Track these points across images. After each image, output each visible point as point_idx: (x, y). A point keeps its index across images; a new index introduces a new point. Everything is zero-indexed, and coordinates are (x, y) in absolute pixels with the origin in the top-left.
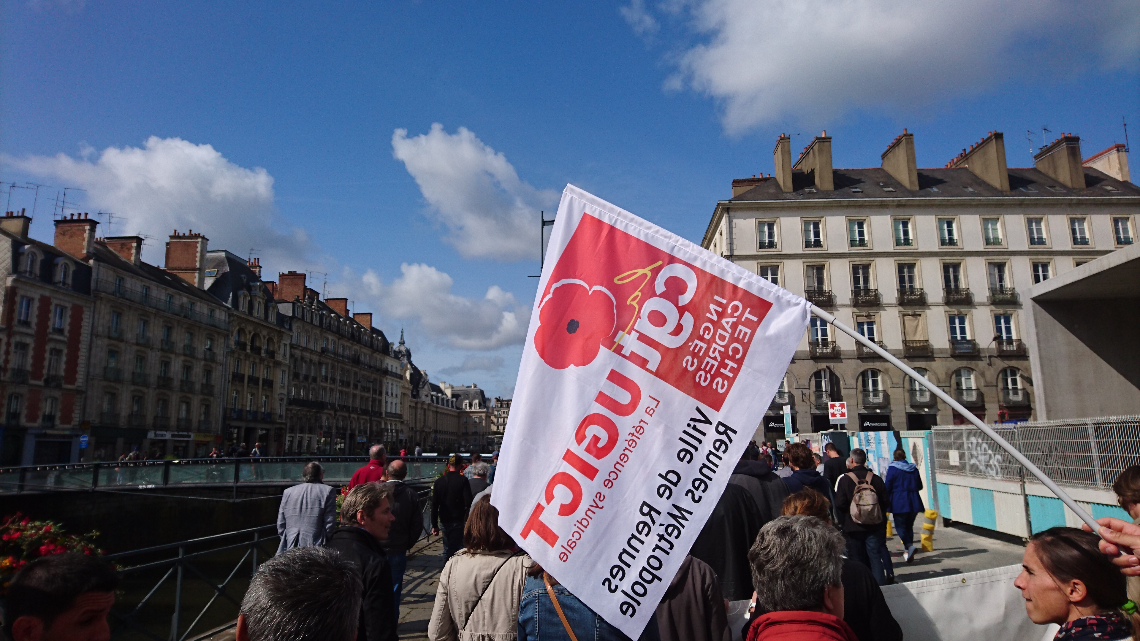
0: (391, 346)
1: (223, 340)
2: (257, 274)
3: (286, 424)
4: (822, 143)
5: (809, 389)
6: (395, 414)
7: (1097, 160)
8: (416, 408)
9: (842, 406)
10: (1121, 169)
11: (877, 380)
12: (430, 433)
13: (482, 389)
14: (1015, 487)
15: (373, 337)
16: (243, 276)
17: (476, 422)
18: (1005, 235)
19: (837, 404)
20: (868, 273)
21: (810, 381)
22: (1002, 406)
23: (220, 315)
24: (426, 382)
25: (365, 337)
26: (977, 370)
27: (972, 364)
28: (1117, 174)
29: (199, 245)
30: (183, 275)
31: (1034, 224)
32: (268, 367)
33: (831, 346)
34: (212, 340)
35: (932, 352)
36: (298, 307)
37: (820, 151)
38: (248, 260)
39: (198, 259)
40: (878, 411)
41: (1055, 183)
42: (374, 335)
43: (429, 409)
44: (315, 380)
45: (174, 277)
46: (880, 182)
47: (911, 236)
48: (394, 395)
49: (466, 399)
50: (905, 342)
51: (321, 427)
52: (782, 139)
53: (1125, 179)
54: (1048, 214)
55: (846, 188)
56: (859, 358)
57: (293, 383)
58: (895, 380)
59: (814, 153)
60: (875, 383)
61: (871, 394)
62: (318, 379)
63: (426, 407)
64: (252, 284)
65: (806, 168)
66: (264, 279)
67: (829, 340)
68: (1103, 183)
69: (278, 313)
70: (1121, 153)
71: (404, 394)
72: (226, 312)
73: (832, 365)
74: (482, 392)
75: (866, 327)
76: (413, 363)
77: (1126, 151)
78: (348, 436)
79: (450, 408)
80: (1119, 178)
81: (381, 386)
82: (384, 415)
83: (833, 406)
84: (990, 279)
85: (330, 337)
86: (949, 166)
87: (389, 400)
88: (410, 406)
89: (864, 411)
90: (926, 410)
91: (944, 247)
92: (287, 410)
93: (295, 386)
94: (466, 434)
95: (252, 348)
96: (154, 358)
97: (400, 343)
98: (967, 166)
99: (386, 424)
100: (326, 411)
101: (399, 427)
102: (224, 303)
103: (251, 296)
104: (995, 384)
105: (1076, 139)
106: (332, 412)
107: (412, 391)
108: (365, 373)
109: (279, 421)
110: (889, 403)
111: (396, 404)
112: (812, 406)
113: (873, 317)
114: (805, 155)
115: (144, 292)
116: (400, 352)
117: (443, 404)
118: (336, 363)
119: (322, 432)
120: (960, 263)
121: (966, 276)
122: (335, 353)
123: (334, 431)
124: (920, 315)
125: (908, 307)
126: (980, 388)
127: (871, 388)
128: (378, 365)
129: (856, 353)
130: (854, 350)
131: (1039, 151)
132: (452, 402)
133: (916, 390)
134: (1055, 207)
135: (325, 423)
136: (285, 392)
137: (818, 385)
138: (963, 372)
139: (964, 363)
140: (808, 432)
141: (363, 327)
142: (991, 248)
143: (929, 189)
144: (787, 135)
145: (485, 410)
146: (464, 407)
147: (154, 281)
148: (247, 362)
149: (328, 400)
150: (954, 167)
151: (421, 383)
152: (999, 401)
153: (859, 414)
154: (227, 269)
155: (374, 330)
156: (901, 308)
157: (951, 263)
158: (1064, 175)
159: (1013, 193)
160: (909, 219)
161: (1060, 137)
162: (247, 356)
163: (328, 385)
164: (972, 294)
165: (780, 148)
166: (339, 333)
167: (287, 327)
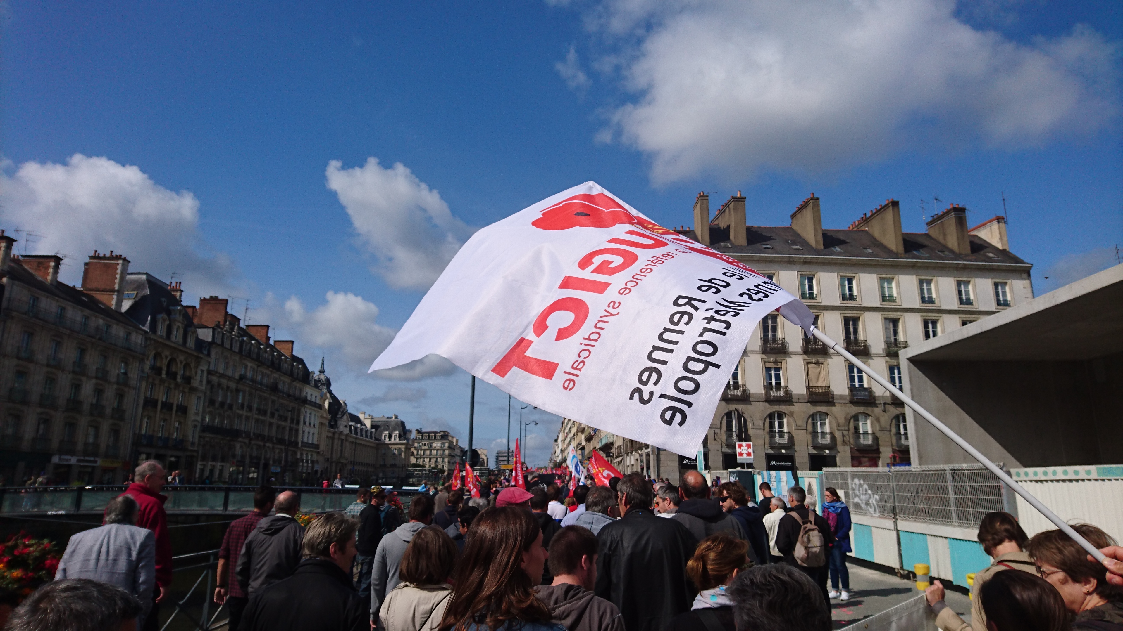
0: (311, 375)
1: (137, 365)
2: (178, 298)
3: (197, 452)
4: (737, 202)
5: (721, 428)
6: (312, 444)
7: (981, 229)
8: (332, 438)
9: (749, 446)
10: (1001, 238)
11: (783, 422)
12: (346, 464)
13: (403, 420)
14: (889, 523)
15: (293, 365)
16: (163, 299)
17: (395, 454)
18: (899, 293)
19: (744, 444)
20: (776, 322)
21: (722, 420)
22: (895, 450)
23: (137, 339)
24: (345, 412)
25: (286, 365)
26: (873, 415)
27: (868, 410)
28: (998, 242)
29: (119, 267)
30: (99, 296)
31: (925, 285)
32: (184, 392)
33: (741, 389)
34: (126, 364)
35: (833, 398)
36: (219, 332)
37: (735, 209)
38: (169, 283)
39: (117, 281)
40: (783, 451)
41: (944, 248)
42: (295, 364)
43: (346, 440)
44: (231, 407)
45: (91, 298)
46: (789, 240)
47: (815, 291)
48: (312, 425)
49: (386, 430)
50: (808, 387)
51: (234, 456)
52: (701, 196)
53: (1005, 248)
54: (937, 276)
55: (758, 245)
56: (766, 401)
57: (208, 410)
58: (799, 423)
59: (729, 210)
60: (781, 425)
61: (777, 435)
62: (234, 407)
63: (343, 437)
64: (172, 308)
65: (722, 223)
66: (184, 303)
67: (740, 383)
68: (985, 250)
69: (197, 338)
70: (1001, 224)
71: (321, 424)
72: (142, 336)
73: (740, 407)
74: (403, 424)
75: (773, 373)
76: (333, 392)
77: (1005, 223)
78: (261, 466)
79: (369, 439)
80: (999, 246)
81: (299, 415)
82: (300, 445)
83: (740, 446)
84: (886, 332)
85: (249, 365)
86: (851, 228)
87: (307, 429)
88: (327, 436)
89: (770, 451)
90: (827, 451)
91: (845, 302)
92: (200, 437)
93: (210, 413)
94: (384, 466)
95: (167, 373)
96: (64, 380)
97: (320, 372)
98: (867, 229)
99: (302, 454)
100: (240, 439)
101: (315, 457)
102: (141, 327)
103: (170, 320)
104: (889, 429)
105: (963, 210)
106: (247, 441)
107: (330, 421)
108: (284, 402)
109: (192, 448)
110: (793, 445)
111: (313, 434)
112: (724, 445)
113: (780, 364)
114: (722, 212)
115: (59, 312)
116: (319, 380)
117: (361, 435)
118: (254, 391)
119: (235, 460)
120: (859, 317)
121: (865, 329)
122: (253, 381)
123: (247, 460)
124: (822, 363)
125: (812, 356)
126: (875, 432)
127: (777, 430)
128: (297, 393)
129: (764, 397)
130: (762, 394)
131: (930, 219)
132: (371, 433)
133: (818, 433)
134: (944, 270)
135: (238, 451)
136: (199, 419)
137: (729, 425)
138: (860, 417)
139: (861, 409)
140: (719, 469)
141: (283, 355)
142: (887, 305)
143: (832, 248)
144: (705, 194)
145: (405, 442)
146: (383, 438)
147: (69, 301)
148: (162, 388)
149: (243, 428)
150: (855, 229)
151: (340, 413)
152: (892, 445)
153: (766, 453)
154: (147, 292)
155: (295, 358)
156: (805, 356)
157: (851, 317)
158: (952, 241)
159: (907, 256)
160: (814, 275)
161: (950, 207)
162: (162, 381)
163: (244, 413)
164: (870, 346)
165: (699, 205)
166: (259, 360)
167: (206, 352)
